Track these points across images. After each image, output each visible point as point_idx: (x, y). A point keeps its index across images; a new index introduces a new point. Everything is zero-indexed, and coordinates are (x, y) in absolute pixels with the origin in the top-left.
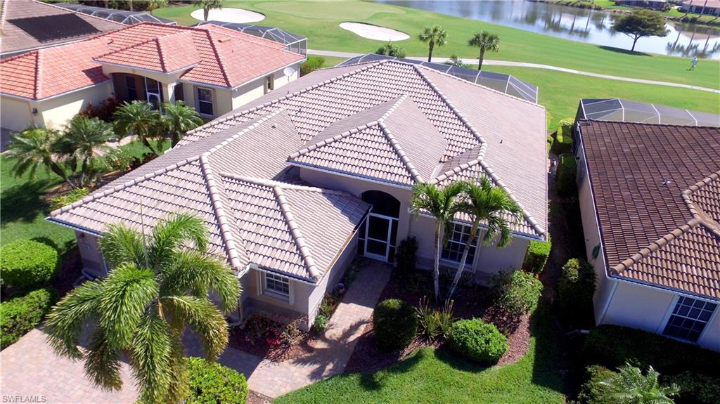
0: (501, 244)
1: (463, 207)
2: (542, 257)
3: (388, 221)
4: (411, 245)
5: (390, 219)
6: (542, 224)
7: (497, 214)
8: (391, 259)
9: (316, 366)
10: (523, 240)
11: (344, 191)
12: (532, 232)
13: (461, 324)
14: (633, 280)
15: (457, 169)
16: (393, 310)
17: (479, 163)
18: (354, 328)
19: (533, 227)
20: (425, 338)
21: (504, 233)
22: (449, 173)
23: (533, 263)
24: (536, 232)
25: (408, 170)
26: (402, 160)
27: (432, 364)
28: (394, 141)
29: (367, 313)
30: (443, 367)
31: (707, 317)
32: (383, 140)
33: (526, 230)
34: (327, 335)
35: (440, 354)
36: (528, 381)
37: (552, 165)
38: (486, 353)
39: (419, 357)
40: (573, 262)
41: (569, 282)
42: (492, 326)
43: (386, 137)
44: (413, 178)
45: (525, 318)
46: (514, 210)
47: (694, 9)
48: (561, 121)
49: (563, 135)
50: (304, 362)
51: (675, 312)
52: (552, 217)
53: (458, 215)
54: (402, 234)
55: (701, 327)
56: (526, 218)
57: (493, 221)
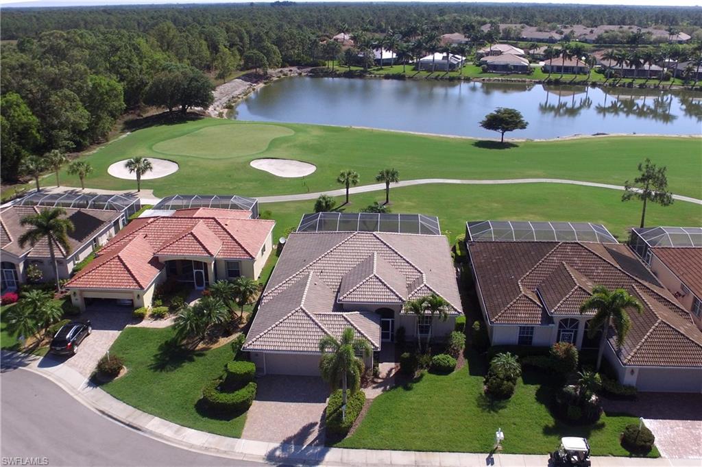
0: (445, 320)
1: (427, 308)
2: (462, 324)
3: (389, 321)
4: (402, 330)
5: (390, 320)
6: (460, 309)
7: (441, 308)
8: (392, 340)
9: (382, 388)
10: (453, 317)
11: (368, 311)
12: (456, 313)
13: (436, 357)
14: (500, 324)
15: (416, 290)
16: (407, 358)
17: (425, 285)
18: (390, 371)
19: (456, 310)
20: (422, 367)
21: (446, 314)
22: (412, 293)
23: (459, 327)
24: (458, 312)
25: (397, 296)
26: (392, 292)
27: (428, 377)
28: (386, 283)
29: (393, 365)
30: (433, 376)
31: (532, 333)
32: (380, 283)
33: (453, 312)
34: (380, 376)
35: (430, 372)
36: (468, 374)
37: (457, 271)
38: (449, 366)
39: (422, 376)
40: (476, 323)
41: (476, 331)
42: (448, 356)
43: (381, 282)
44: (400, 299)
45: (461, 352)
46: (448, 305)
47: (555, 69)
48: (457, 237)
49: (460, 249)
50: (377, 387)
51: (520, 334)
52: (463, 304)
53: (426, 312)
54: (397, 326)
55: (531, 338)
56: (453, 307)
57: (440, 311)
